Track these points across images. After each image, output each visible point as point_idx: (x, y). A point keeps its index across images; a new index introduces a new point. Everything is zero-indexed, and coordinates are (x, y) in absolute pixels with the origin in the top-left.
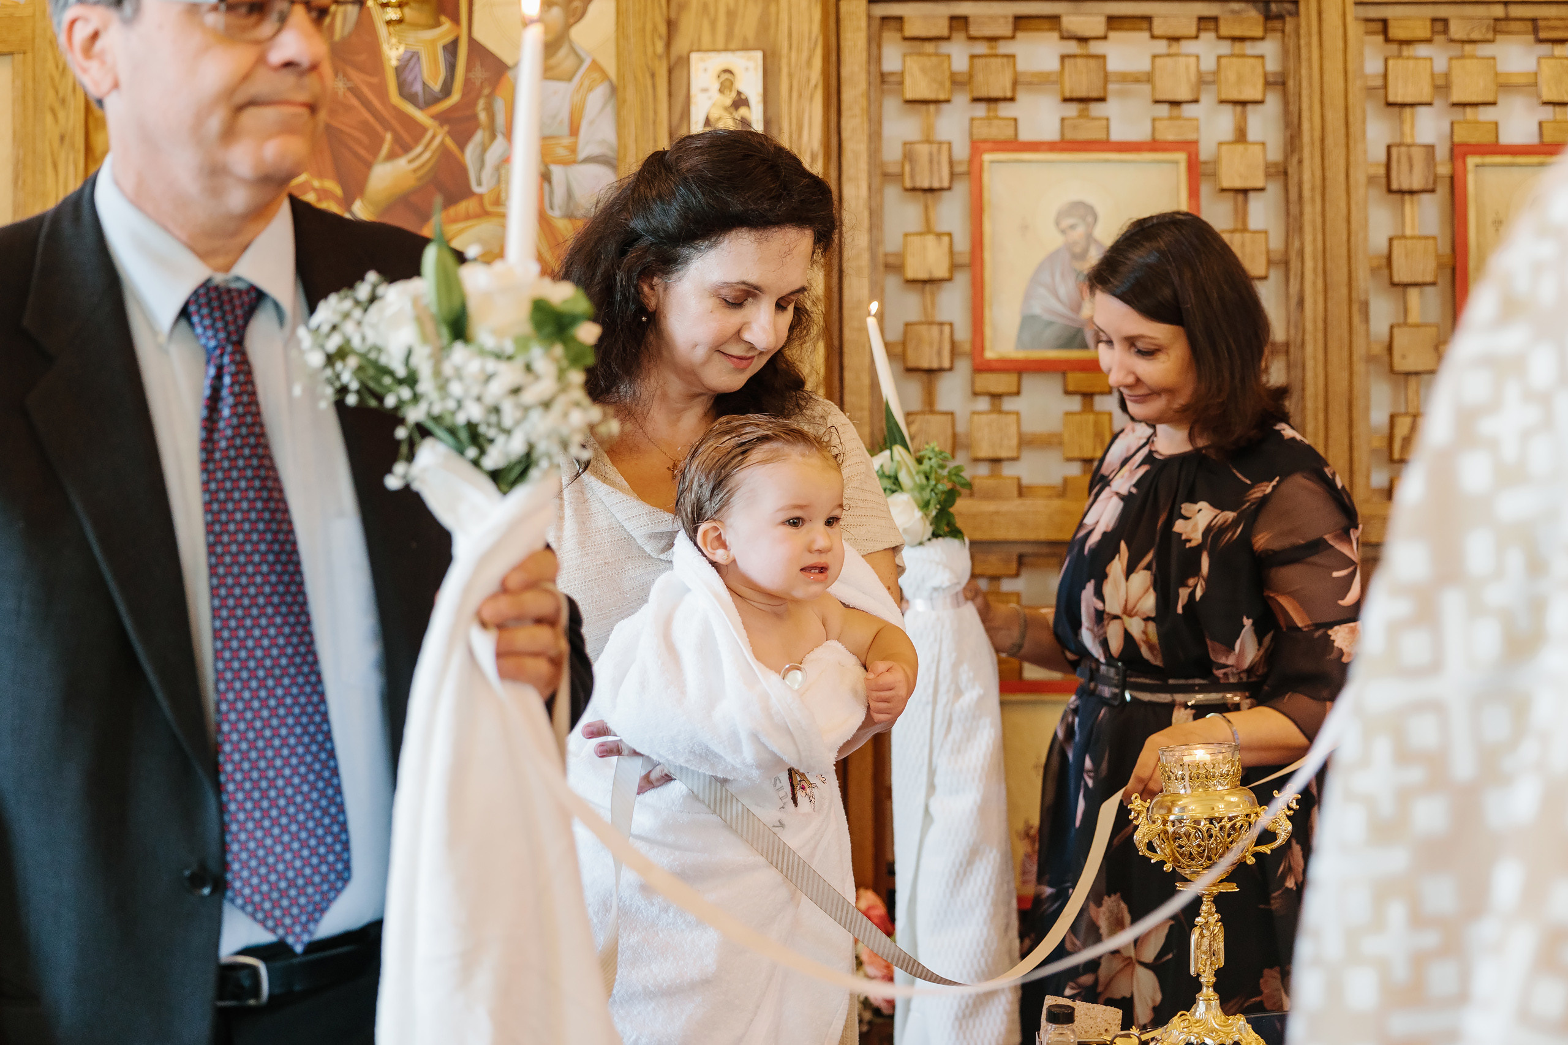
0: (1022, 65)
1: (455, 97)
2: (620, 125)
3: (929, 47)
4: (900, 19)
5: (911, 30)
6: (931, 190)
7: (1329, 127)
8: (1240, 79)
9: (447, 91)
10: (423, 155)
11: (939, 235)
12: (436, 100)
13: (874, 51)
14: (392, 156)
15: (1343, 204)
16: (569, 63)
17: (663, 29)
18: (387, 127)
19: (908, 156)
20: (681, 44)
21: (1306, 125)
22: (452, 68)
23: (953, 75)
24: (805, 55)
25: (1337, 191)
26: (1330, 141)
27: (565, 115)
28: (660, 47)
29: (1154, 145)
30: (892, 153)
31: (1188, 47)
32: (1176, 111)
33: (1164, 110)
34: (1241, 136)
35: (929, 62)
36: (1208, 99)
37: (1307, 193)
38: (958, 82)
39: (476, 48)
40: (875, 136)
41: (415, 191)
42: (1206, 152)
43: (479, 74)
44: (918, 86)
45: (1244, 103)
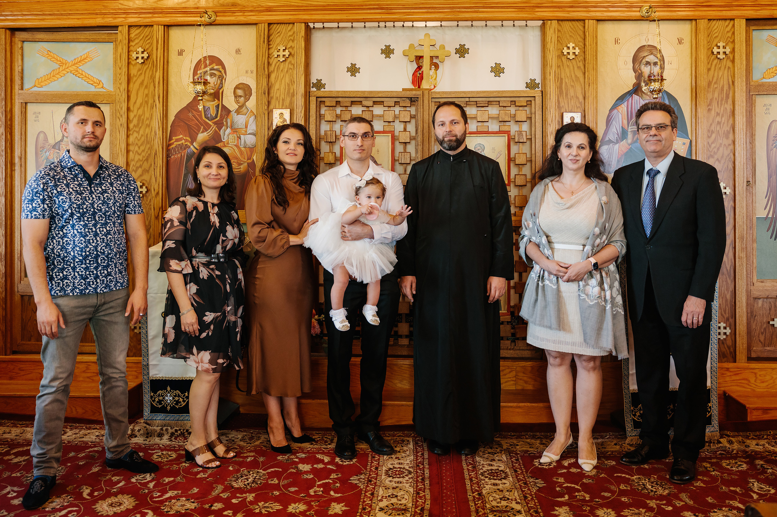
0: (353, 112)
1: (218, 118)
2: (257, 126)
3: (331, 108)
4: (324, 101)
5: (327, 104)
6: (331, 142)
7: (425, 128)
8: (404, 116)
9: (216, 117)
10: (210, 132)
11: (332, 153)
12: (214, 119)
13: (318, 109)
14: (203, 132)
15: (427, 146)
16: (245, 111)
17: (267, 104)
18: (202, 125)
19: (326, 134)
20: (271, 107)
21: (419, 127)
22: (218, 111)
23: (336, 115)
24: (300, 110)
25: (426, 143)
26: (425, 131)
27: (244, 123)
28: (266, 107)
29: (384, 132)
30: (322, 133)
31: (392, 109)
32: (389, 124)
33: (387, 124)
34: (405, 130)
35: (331, 112)
36: (397, 121)
37: (419, 144)
38: (338, 116)
39: (224, 107)
40: (318, 128)
41: (208, 140)
42: (396, 134)
43: (224, 113)
44: (328, 117)
45: (406, 122)
